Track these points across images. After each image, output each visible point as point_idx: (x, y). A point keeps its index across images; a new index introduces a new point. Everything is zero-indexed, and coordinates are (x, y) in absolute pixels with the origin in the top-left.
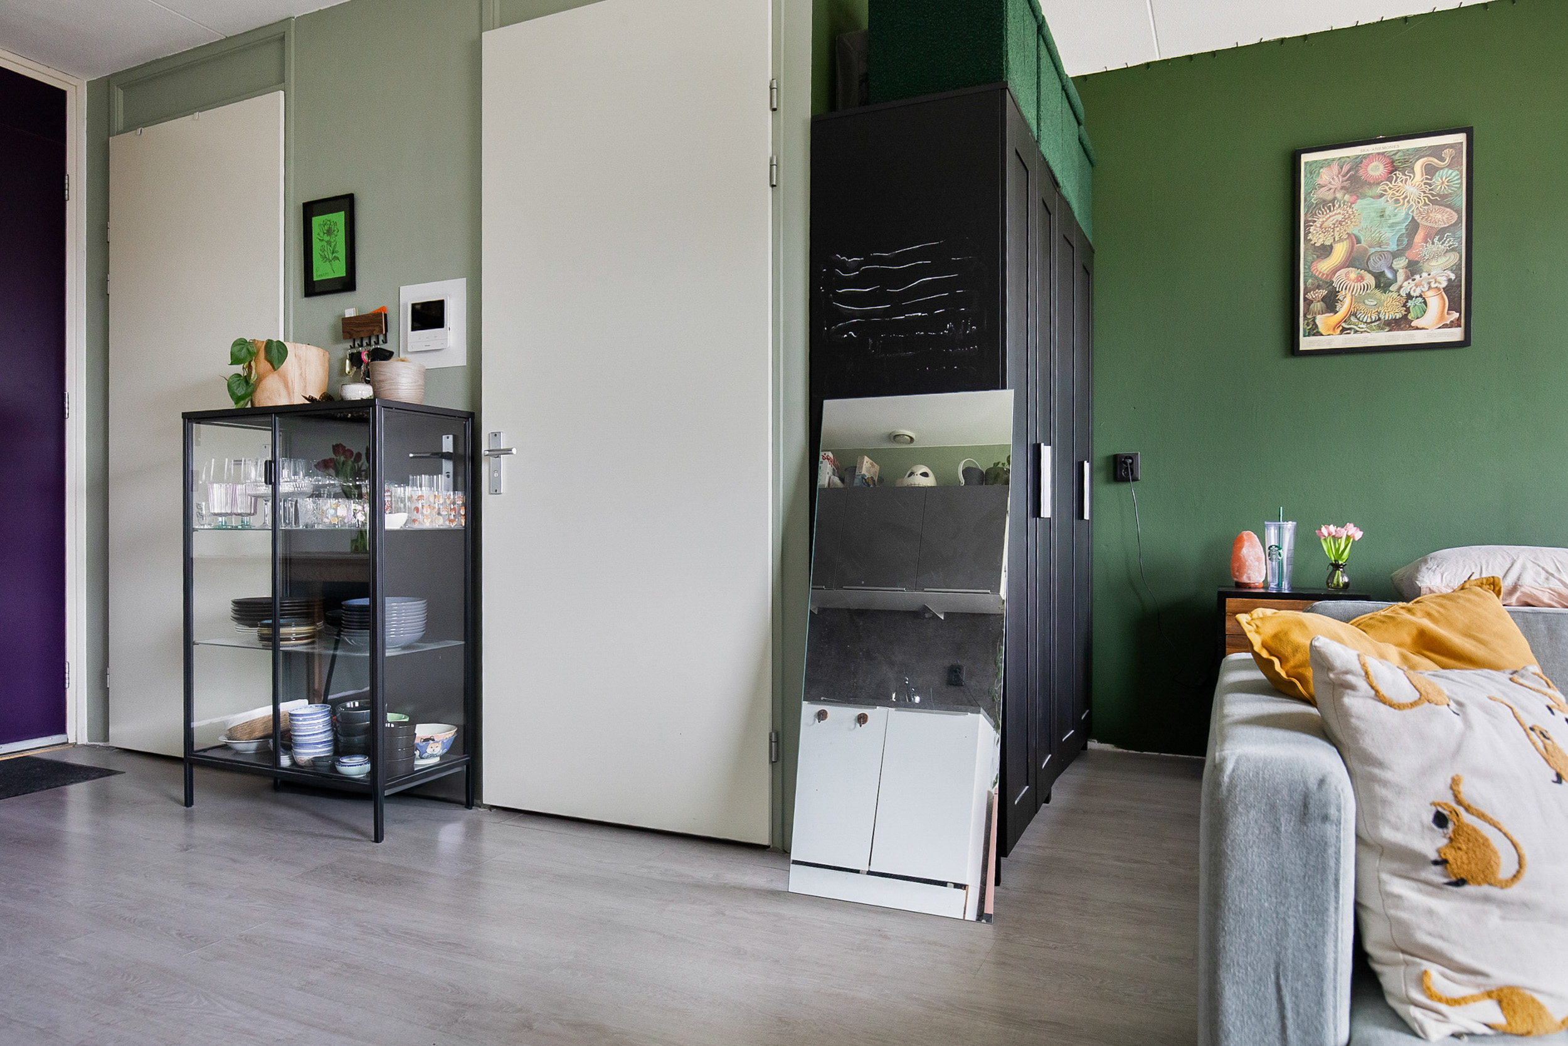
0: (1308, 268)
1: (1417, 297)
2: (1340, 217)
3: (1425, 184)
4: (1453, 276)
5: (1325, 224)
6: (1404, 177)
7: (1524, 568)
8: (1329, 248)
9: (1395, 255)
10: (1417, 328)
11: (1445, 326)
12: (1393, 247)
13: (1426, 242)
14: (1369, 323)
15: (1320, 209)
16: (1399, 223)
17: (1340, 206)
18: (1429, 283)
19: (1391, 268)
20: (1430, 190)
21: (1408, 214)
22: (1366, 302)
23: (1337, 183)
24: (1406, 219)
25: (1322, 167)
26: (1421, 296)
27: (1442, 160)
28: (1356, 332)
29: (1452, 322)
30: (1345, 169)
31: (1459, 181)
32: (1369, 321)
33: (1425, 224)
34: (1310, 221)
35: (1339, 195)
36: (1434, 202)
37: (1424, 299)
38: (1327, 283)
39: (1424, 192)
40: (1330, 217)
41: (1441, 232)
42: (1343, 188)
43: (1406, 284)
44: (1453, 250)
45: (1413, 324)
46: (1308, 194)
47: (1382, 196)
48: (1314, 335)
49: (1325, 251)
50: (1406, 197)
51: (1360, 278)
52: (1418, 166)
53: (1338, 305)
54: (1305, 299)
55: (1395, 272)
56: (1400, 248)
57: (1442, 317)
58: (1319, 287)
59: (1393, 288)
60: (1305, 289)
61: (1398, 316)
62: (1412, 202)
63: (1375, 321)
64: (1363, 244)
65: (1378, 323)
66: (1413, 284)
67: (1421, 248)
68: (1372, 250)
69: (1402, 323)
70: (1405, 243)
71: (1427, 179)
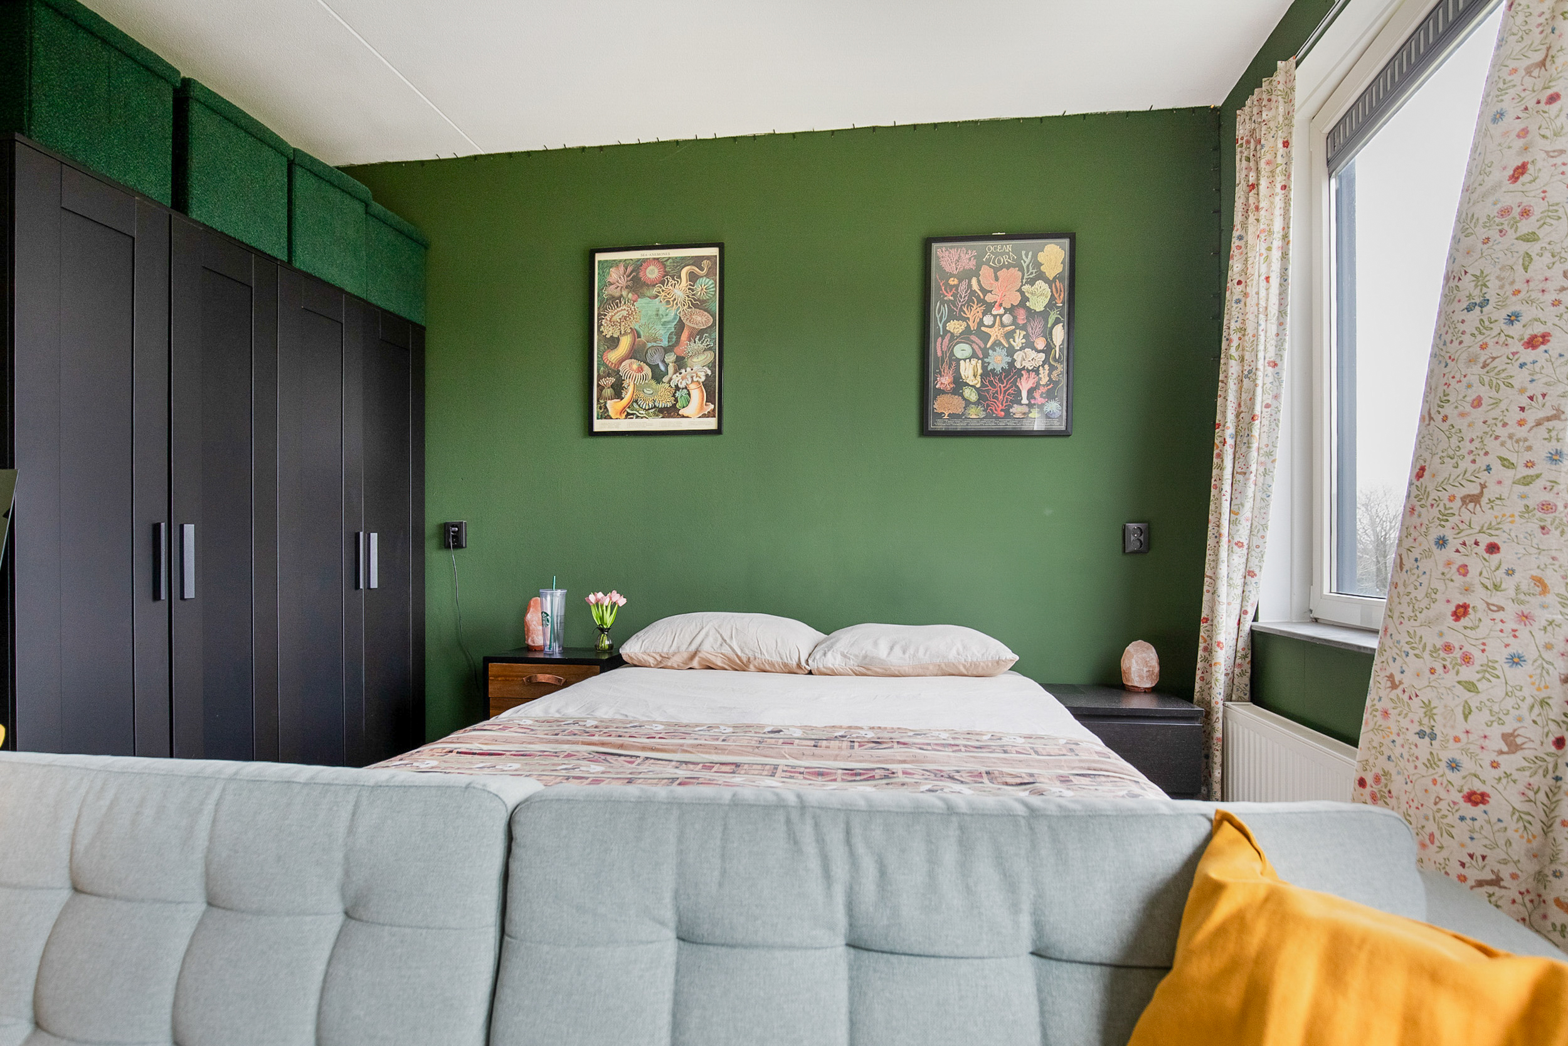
0: (601, 357)
1: (683, 389)
2: (625, 313)
3: (689, 289)
4: (709, 372)
5: (614, 319)
6: (673, 282)
7: (707, 635)
8: (616, 341)
9: (667, 350)
10: (683, 417)
11: (704, 416)
12: (665, 343)
13: (690, 341)
14: (647, 410)
15: (610, 304)
16: (669, 322)
17: (625, 303)
18: (692, 377)
19: (663, 361)
20: (693, 295)
21: (676, 315)
22: (645, 391)
23: (623, 282)
24: (675, 318)
25: (611, 267)
26: (686, 388)
27: (702, 269)
28: (637, 417)
29: (709, 412)
30: (629, 270)
31: (714, 289)
32: (647, 408)
33: (689, 324)
34: (602, 315)
35: (624, 293)
36: (696, 306)
37: (688, 391)
38: (615, 371)
39: (688, 296)
40: (618, 312)
41: (701, 332)
42: (627, 287)
43: (675, 376)
44: (710, 349)
45: (680, 413)
46: (600, 290)
47: (657, 296)
48: (605, 418)
49: (614, 342)
50: (675, 299)
51: (640, 369)
52: (684, 273)
53: (624, 393)
54: (599, 385)
55: (667, 365)
56: (670, 344)
57: (701, 408)
58: (609, 375)
59: (665, 379)
60: (599, 375)
61: (669, 405)
62: (679, 305)
63: (652, 408)
64: (643, 339)
65: (654, 410)
66: (680, 376)
67: (687, 346)
68: (649, 345)
69: (671, 411)
70: (674, 340)
71: (690, 285)
